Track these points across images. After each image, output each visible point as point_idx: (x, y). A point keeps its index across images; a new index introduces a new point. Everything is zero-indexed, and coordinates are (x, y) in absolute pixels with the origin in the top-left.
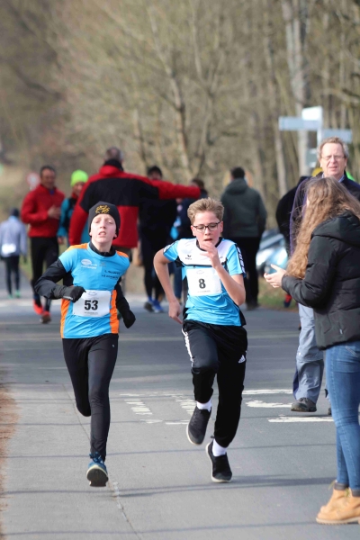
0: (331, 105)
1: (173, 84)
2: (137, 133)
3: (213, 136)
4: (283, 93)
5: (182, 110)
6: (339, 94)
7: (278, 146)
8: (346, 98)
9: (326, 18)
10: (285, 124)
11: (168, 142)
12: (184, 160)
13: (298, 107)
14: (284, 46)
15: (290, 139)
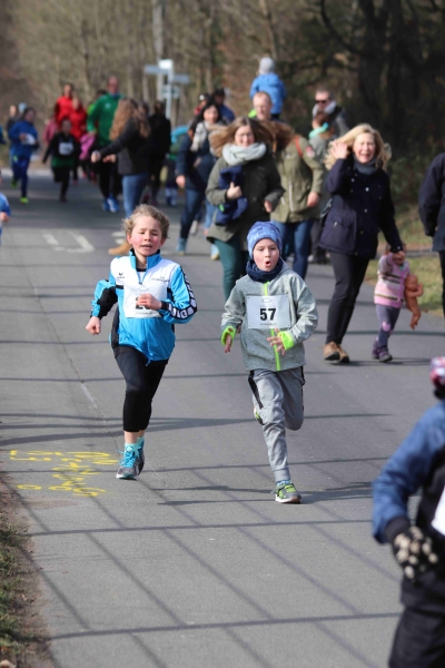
0: (177, 59)
1: (81, 42)
2: (58, 69)
3: (106, 72)
4: (150, 50)
5: (87, 57)
6: (182, 51)
7: (145, 82)
8: (187, 56)
9: (177, 6)
10: (148, 69)
11: (77, 76)
12: (87, 88)
13: (158, 58)
14: (151, 20)
15: (152, 80)
